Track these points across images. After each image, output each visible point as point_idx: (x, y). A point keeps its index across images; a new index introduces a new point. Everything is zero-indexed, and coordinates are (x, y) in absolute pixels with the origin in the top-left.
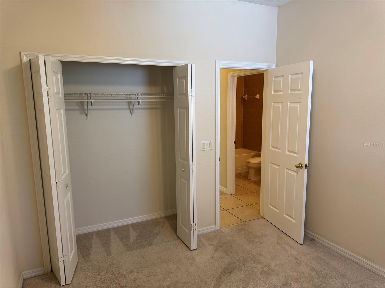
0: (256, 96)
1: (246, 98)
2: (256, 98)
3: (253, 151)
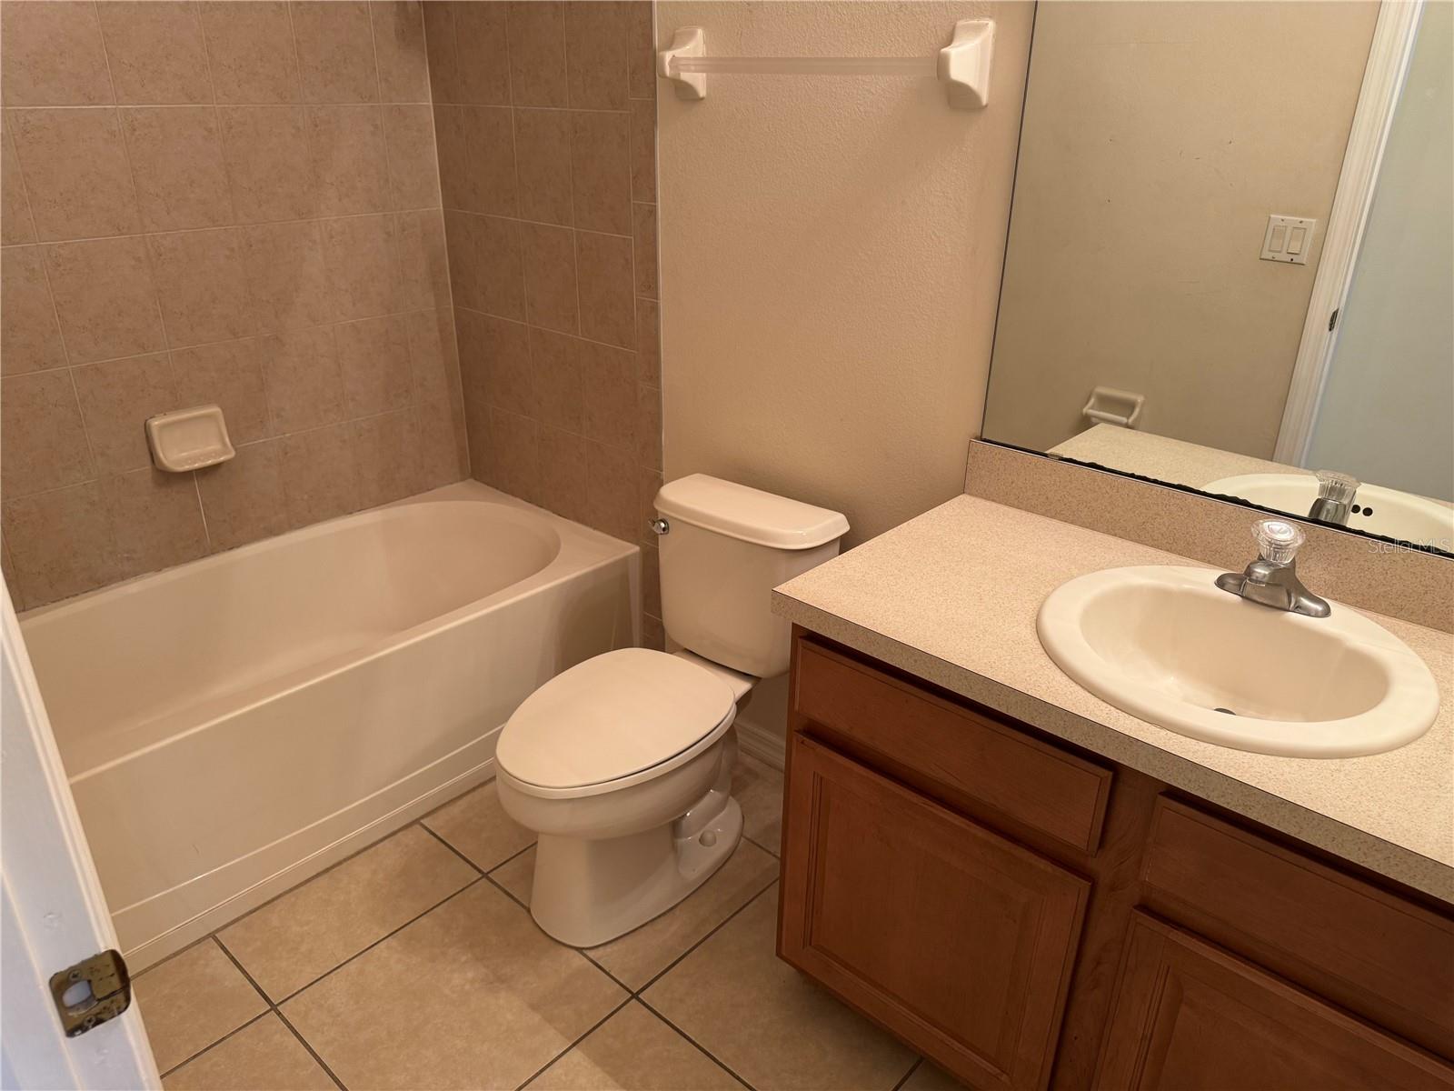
3: (564, 528)
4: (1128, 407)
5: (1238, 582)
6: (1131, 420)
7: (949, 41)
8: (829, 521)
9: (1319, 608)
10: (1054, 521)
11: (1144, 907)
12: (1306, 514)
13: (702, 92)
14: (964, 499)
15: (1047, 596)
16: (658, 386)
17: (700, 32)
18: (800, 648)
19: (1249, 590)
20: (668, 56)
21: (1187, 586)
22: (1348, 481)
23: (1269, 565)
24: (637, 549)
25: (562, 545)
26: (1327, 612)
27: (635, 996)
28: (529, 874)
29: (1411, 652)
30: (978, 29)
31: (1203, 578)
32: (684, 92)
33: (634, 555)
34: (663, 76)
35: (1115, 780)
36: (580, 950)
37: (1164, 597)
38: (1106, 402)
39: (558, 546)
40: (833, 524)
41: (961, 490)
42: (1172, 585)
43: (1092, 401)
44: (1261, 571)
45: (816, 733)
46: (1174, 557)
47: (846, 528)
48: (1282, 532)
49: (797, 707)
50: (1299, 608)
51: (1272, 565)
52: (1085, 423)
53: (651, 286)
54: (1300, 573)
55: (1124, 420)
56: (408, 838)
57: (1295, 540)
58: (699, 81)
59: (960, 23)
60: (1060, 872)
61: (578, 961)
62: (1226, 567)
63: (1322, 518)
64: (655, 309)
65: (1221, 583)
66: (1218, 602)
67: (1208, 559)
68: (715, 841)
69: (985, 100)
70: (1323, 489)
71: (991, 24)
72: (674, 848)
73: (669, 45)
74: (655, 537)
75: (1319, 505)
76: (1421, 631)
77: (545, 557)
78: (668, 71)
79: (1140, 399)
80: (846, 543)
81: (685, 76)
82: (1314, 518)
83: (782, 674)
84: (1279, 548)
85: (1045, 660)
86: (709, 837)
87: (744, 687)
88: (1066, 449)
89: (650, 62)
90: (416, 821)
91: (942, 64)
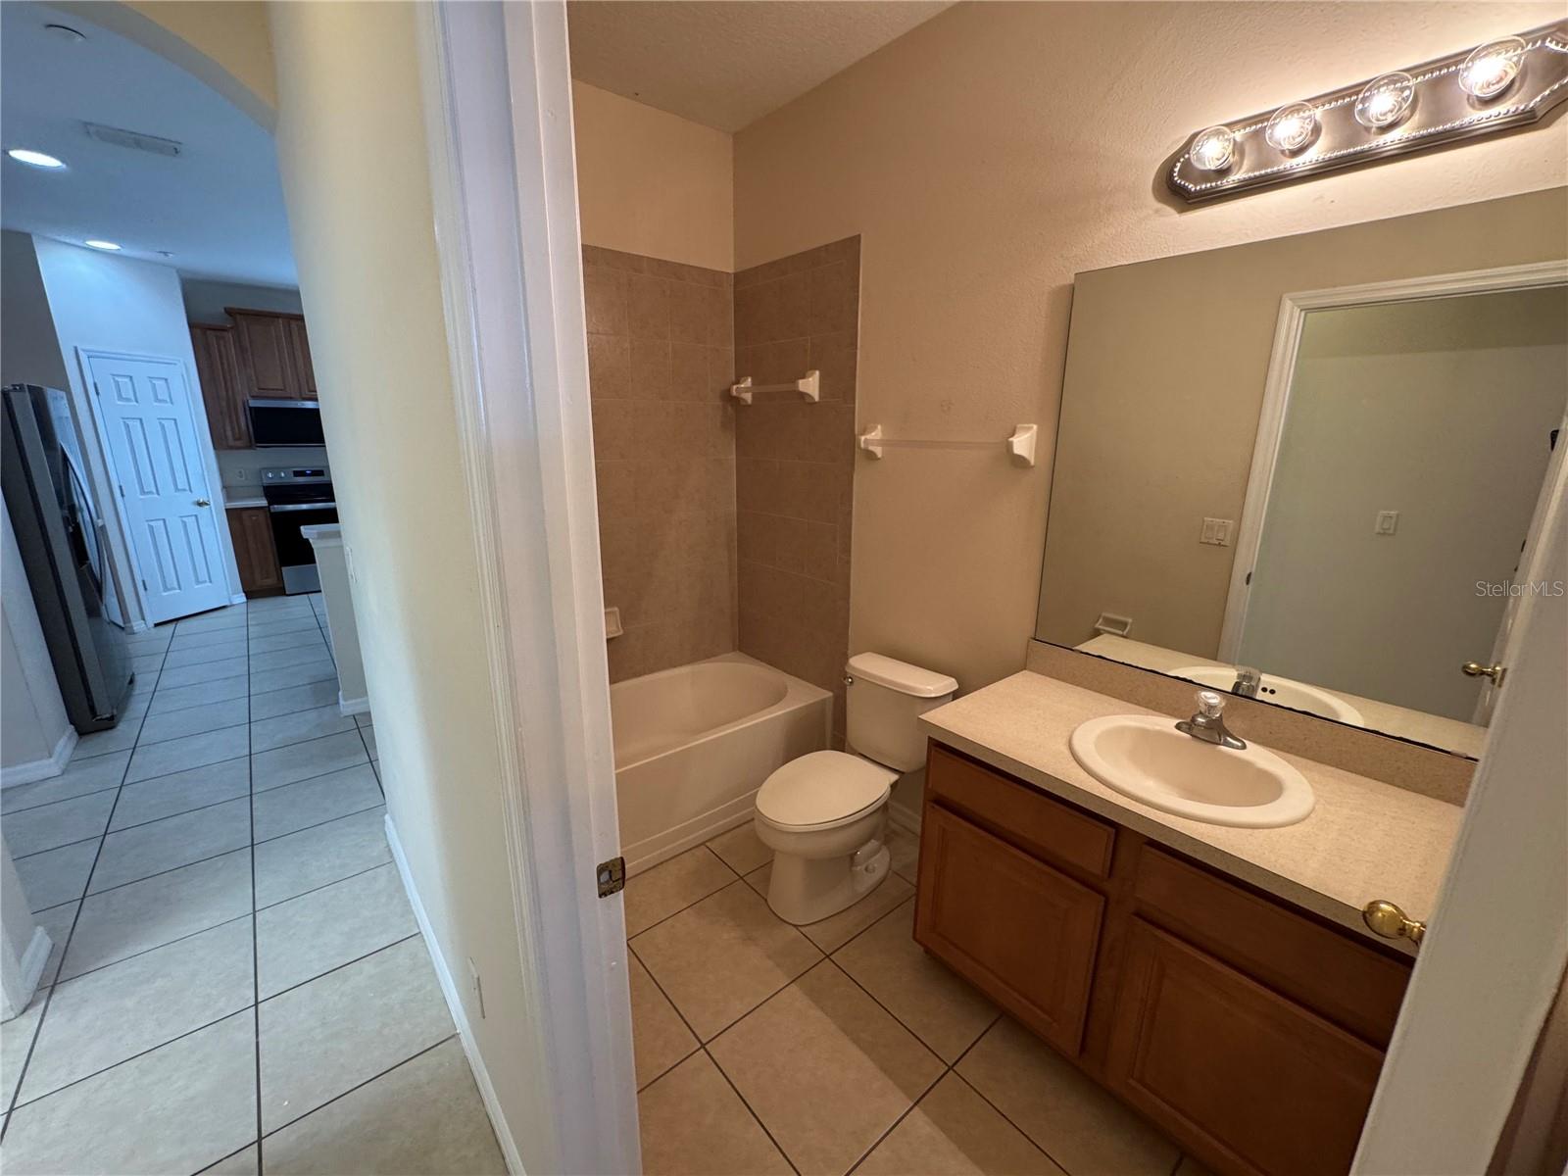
0: (801, 382)
1: (748, 397)
2: (803, 395)
3: (790, 681)
4: (1124, 625)
5: (1188, 726)
6: (1125, 633)
7: (1013, 435)
8: (946, 682)
9: (1239, 744)
10: (1079, 688)
11: (1138, 914)
12: (1230, 690)
13: (880, 456)
14: (1024, 672)
15: (1075, 728)
16: (848, 603)
17: (879, 427)
18: (933, 752)
19: (1194, 732)
20: (863, 438)
21: (1158, 728)
22: (1254, 671)
23: (1205, 717)
24: (831, 694)
25: (790, 690)
26: (1244, 747)
27: (828, 956)
28: (767, 879)
29: (1299, 773)
30: (1030, 428)
31: (1168, 724)
32: (870, 456)
33: (829, 698)
34: (859, 447)
35: (1117, 834)
36: (795, 926)
37: (1144, 734)
38: (1109, 622)
39: (786, 692)
40: (949, 684)
41: (1025, 669)
42: (1148, 726)
43: (1101, 620)
44: (1200, 720)
45: (940, 802)
46: (1151, 711)
47: (957, 687)
48: (1213, 699)
49: (930, 786)
50: (1227, 744)
51: (1207, 717)
52: (1097, 633)
53: (847, 550)
54: (1227, 724)
55: (1120, 632)
56: (699, 852)
57: (1220, 703)
58: (878, 451)
59: (1019, 426)
60: (1085, 890)
61: (794, 932)
62: (1181, 718)
63: (1240, 692)
64: (848, 562)
65: (1178, 727)
66: (1178, 738)
67: (1171, 714)
68: (874, 871)
69: (1032, 462)
70: (1239, 676)
71: (1035, 427)
72: (851, 871)
73: (864, 432)
74: (844, 688)
75: (1237, 685)
76: (1304, 761)
77: (778, 697)
78: (862, 445)
79: (1130, 620)
80: (955, 695)
81: (871, 448)
82: (1235, 692)
83: (920, 770)
84: (1211, 707)
85: (1074, 763)
86: (870, 867)
87: (894, 777)
88: (1083, 647)
89: (851, 441)
90: (703, 844)
91: (1010, 446)
